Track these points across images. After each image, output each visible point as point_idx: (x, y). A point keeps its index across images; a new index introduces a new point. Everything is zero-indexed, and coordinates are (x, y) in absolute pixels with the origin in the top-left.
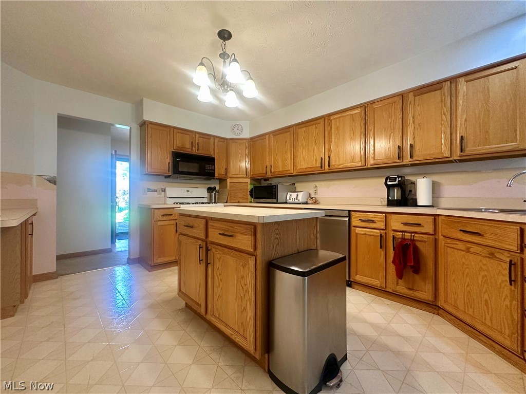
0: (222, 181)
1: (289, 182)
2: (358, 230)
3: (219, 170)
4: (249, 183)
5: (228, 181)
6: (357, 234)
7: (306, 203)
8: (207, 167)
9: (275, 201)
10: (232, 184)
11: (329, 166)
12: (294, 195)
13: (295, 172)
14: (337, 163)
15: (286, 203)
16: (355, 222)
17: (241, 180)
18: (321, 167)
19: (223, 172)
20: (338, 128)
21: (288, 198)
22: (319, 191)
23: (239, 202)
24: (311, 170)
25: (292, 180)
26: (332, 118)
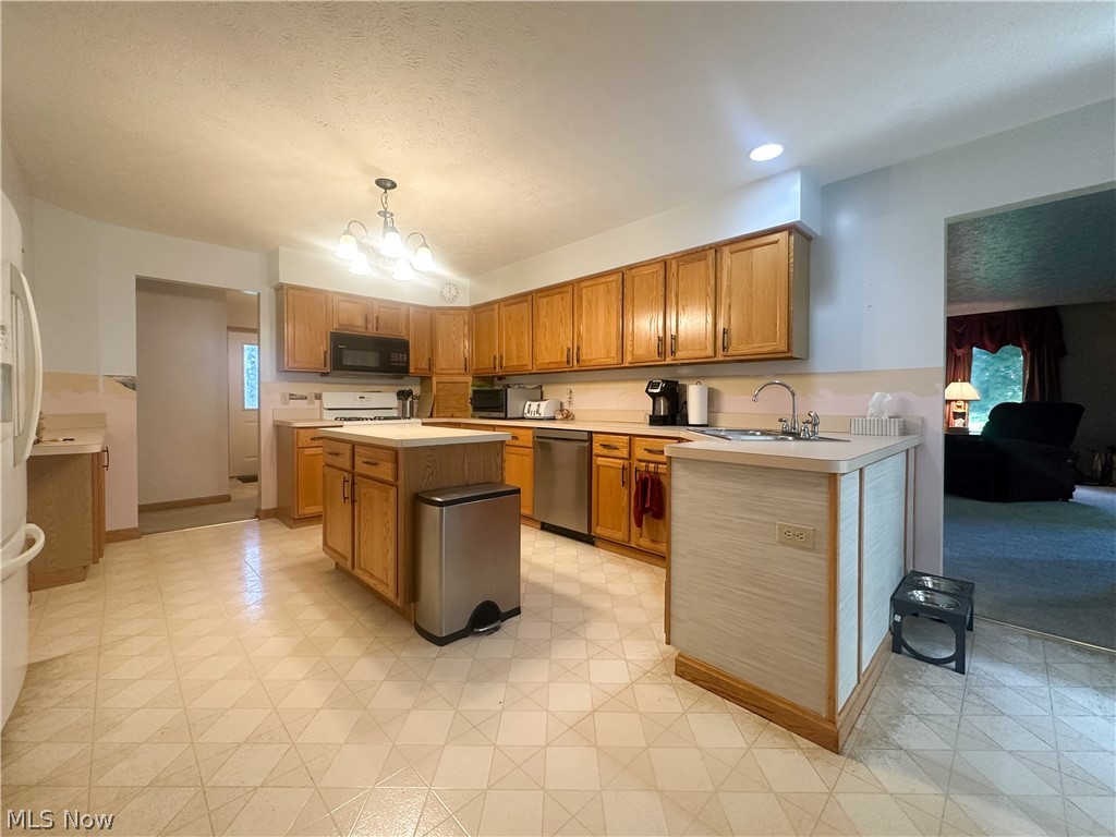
0: (425, 380)
1: (532, 384)
2: (600, 461)
3: (417, 361)
4: (470, 384)
5: (435, 380)
6: (598, 466)
7: (554, 419)
8: (394, 357)
9: (503, 415)
10: (440, 386)
11: (578, 361)
12: (534, 405)
13: (535, 367)
14: (589, 357)
15: (523, 418)
16: (597, 449)
17: (456, 379)
18: (568, 362)
19: (425, 365)
20: (589, 302)
21: (526, 411)
22: (574, 400)
23: (453, 417)
24: (557, 365)
25: (537, 380)
26: (582, 285)
